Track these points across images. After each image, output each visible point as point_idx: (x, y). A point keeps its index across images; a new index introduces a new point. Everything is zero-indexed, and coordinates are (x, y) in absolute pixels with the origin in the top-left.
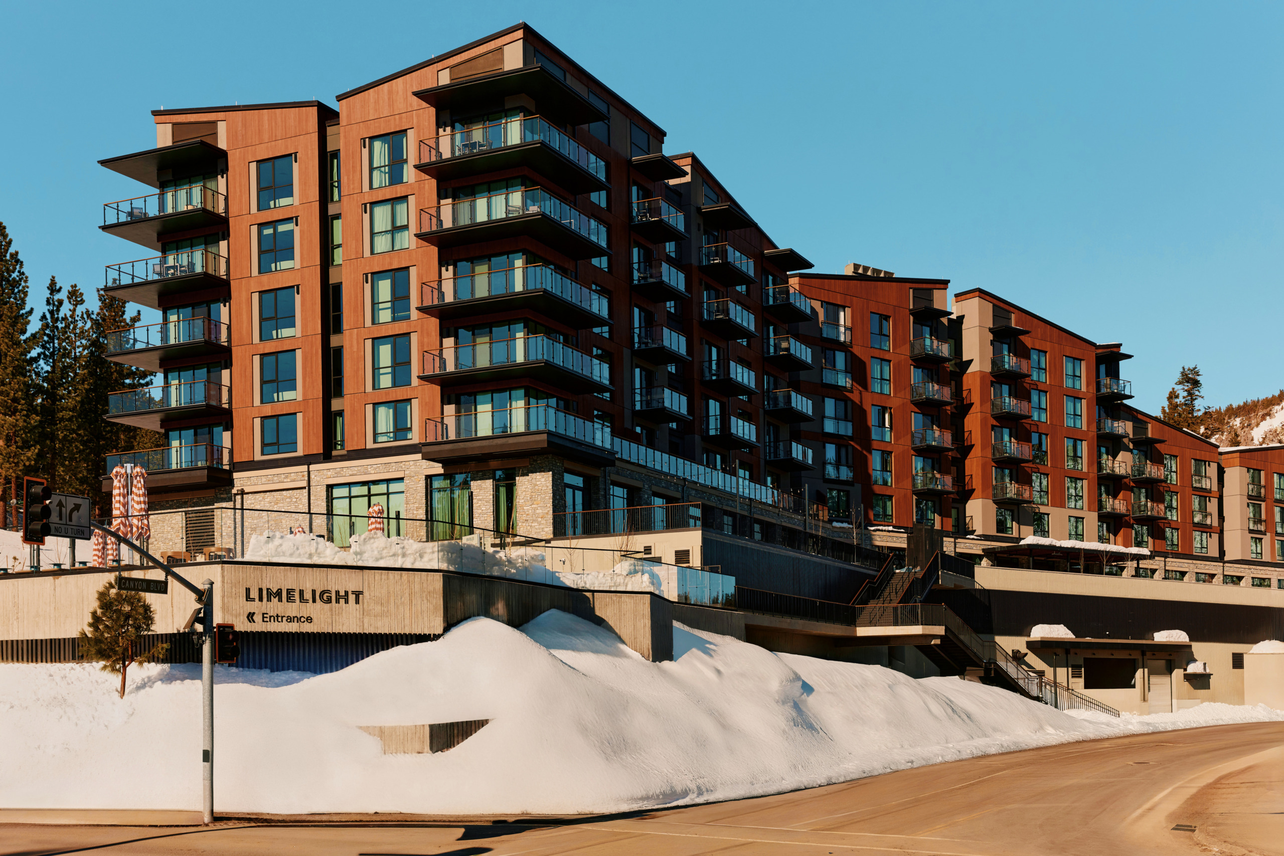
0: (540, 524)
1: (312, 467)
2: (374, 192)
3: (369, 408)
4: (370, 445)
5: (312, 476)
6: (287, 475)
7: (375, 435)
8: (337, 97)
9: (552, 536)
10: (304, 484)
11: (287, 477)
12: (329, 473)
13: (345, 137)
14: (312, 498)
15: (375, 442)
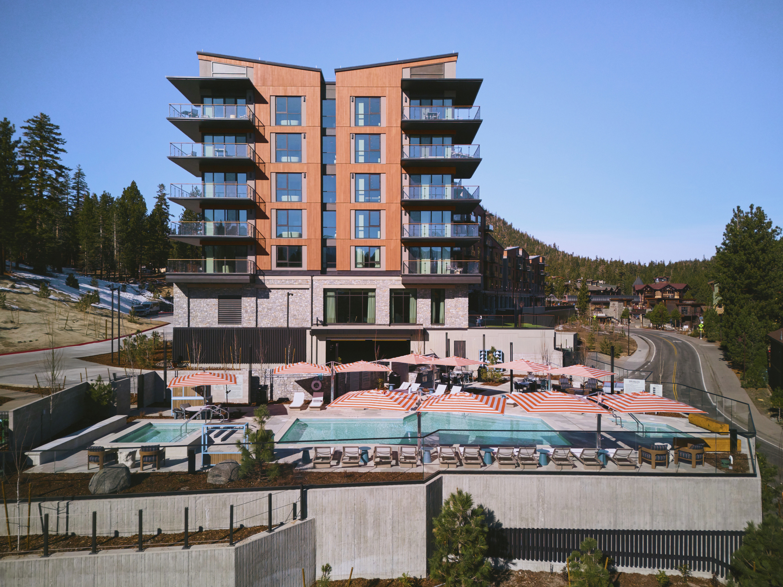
0: (460, 320)
1: (314, 278)
2: (358, 128)
3: (353, 248)
4: (353, 268)
5: (314, 283)
6: (296, 281)
7: (356, 264)
8: (335, 70)
9: (468, 327)
10: (308, 286)
11: (295, 282)
12: (326, 282)
13: (339, 93)
14: (314, 295)
15: (356, 267)
